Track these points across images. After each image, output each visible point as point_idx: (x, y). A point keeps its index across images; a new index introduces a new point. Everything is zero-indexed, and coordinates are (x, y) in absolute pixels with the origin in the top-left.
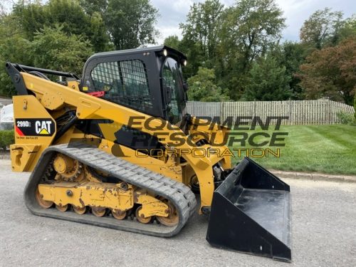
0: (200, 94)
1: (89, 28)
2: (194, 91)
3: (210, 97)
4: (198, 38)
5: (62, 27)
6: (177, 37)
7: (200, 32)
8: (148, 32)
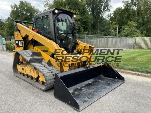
0: (128, 34)
1: (79, 7)
2: (125, 32)
3: (133, 35)
4: (131, 7)
5: (69, 7)
6: (121, 8)
7: (133, 4)
8: (107, 6)
